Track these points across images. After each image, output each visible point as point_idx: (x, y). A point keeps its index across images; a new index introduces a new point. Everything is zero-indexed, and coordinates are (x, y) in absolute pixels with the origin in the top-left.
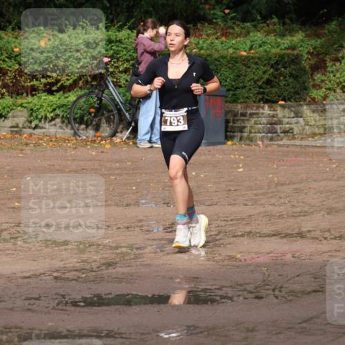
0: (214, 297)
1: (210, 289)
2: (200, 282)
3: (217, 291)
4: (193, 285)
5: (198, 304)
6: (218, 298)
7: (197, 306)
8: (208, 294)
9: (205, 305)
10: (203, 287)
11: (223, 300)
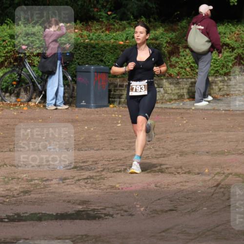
0: (100, 215)
1: (98, 209)
2: (90, 204)
3: (102, 210)
4: (85, 207)
6: (103, 216)
7: (87, 221)
8: (96, 212)
9: (94, 221)
10: (93, 208)
11: (106, 217)
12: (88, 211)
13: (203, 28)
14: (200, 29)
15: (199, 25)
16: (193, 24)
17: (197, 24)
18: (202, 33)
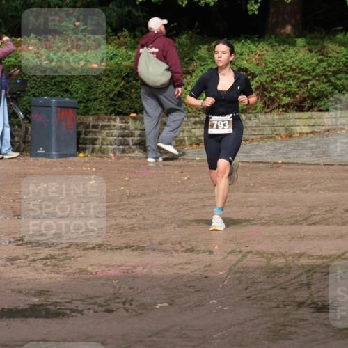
0: (65, 311)
1: (60, 303)
2: (50, 296)
3: (67, 304)
4: (43, 299)
5: (47, 318)
6: (68, 312)
7: (46, 320)
8: (58, 307)
9: (56, 320)
10: (54, 301)
11: (73, 314)
12: (47, 305)
13: (157, 50)
14: (153, 53)
15: (151, 48)
16: (143, 47)
17: (148, 47)
18: (157, 57)
